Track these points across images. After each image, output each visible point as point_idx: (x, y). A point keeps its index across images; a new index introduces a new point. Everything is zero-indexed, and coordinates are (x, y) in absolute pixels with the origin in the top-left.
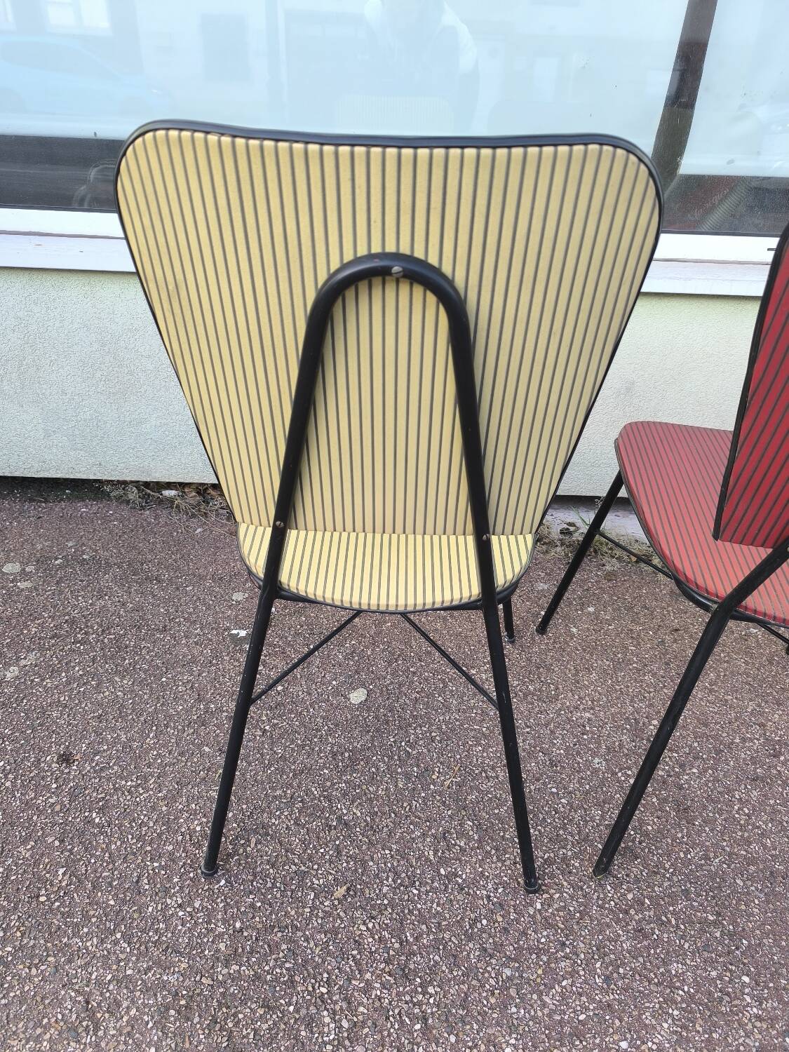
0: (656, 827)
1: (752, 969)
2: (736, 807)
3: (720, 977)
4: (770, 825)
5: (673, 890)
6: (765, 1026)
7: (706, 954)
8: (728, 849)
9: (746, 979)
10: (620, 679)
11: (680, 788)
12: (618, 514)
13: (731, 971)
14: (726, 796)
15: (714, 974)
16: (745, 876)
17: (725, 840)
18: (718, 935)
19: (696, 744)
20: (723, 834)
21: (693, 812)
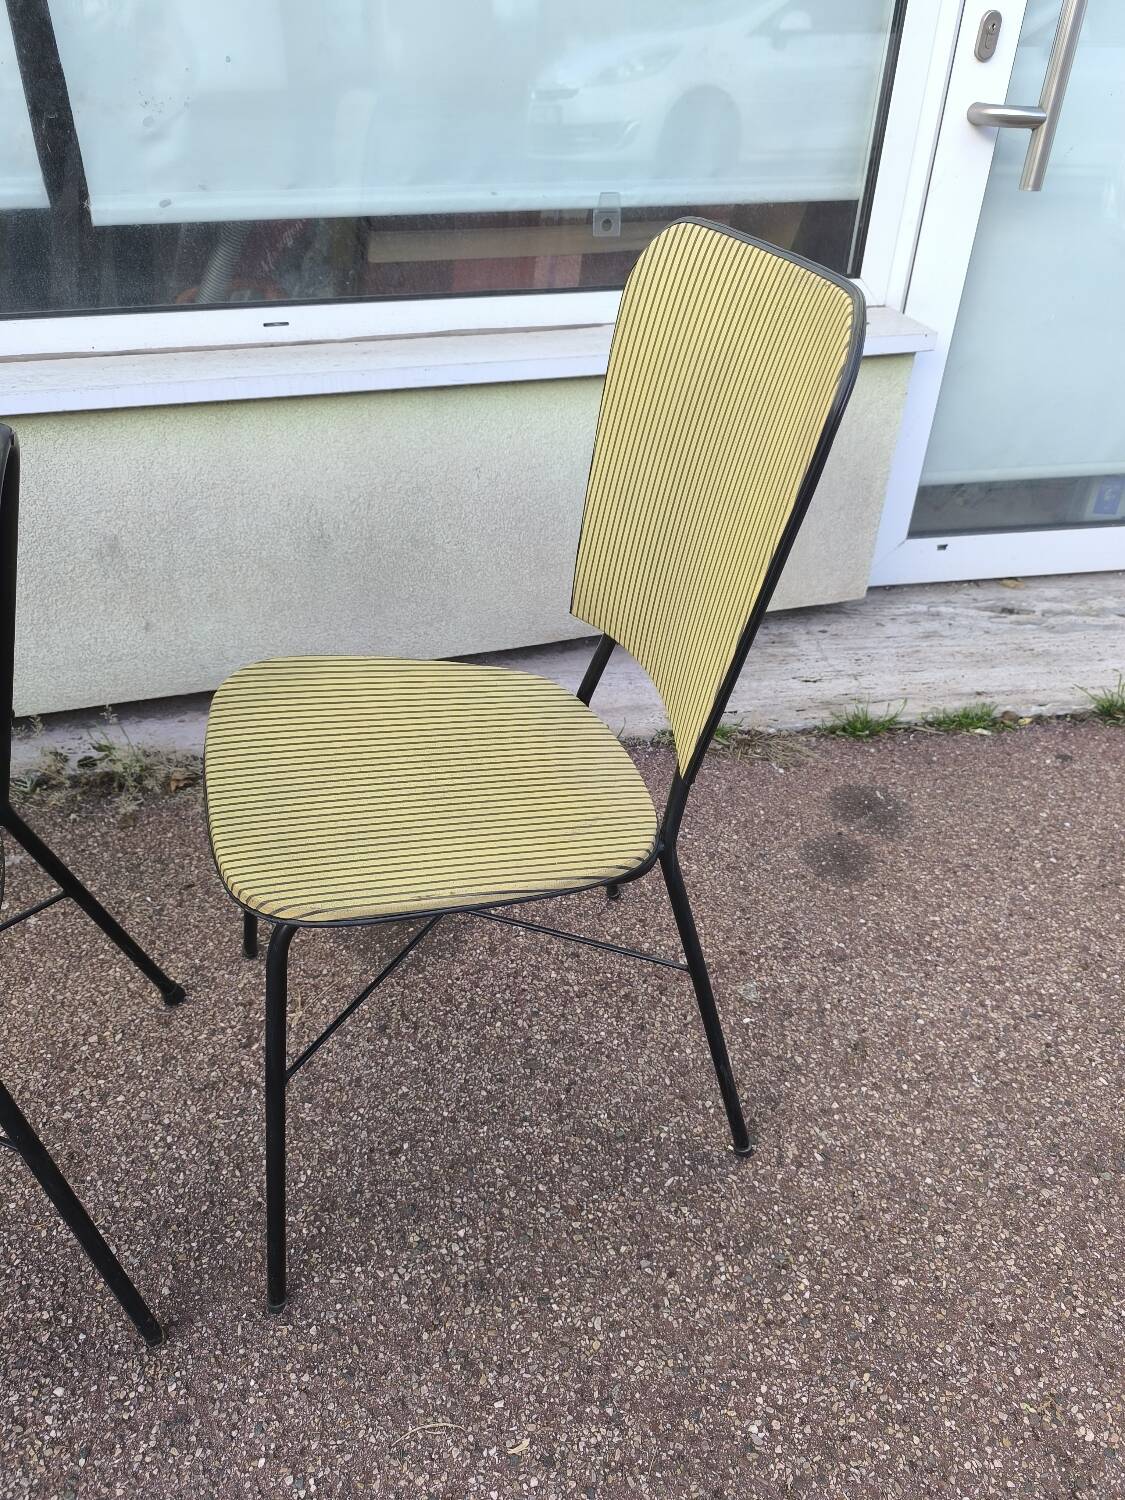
0: (21, 1203)
1: (76, 1374)
2: (157, 1139)
3: (21, 1402)
4: (194, 1152)
5: (8, 1290)
6: (56, 1452)
7: (15, 1373)
8: (118, 1204)
9: (59, 1392)
10: (70, 982)
11: (86, 1130)
12: (183, 717)
13: (42, 1386)
14: (150, 1125)
15: (14, 1398)
16: (125, 1238)
17: (117, 1192)
18: (44, 1339)
19: (139, 1058)
20: (118, 1184)
21: (90, 1163)
